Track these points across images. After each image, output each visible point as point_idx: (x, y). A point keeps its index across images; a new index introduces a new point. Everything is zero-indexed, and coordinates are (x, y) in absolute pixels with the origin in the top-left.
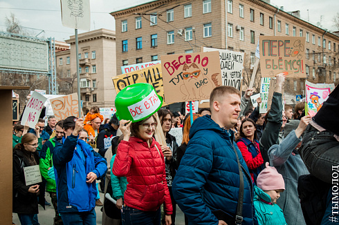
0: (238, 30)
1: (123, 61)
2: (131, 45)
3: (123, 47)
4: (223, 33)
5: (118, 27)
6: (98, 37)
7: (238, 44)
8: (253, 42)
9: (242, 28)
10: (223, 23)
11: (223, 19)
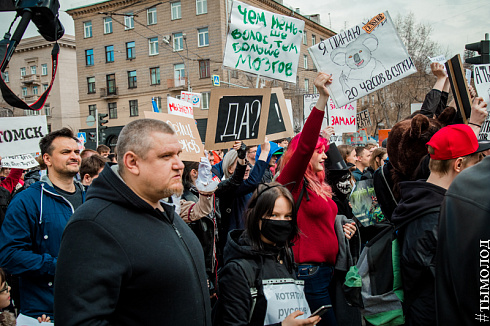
1: (88, 78)
2: (98, 57)
3: (87, 59)
4: (223, 40)
5: (79, 32)
6: (50, 44)
10: (223, 28)
11: (223, 23)
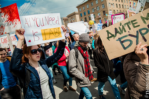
0: (112, 5)
1: (81, 19)
2: (83, 15)
3: (81, 16)
4: (108, 6)
5: (79, 11)
6: (74, 14)
7: (112, 9)
8: (117, 7)
9: (113, 4)
10: (107, 3)
11: (107, 2)
